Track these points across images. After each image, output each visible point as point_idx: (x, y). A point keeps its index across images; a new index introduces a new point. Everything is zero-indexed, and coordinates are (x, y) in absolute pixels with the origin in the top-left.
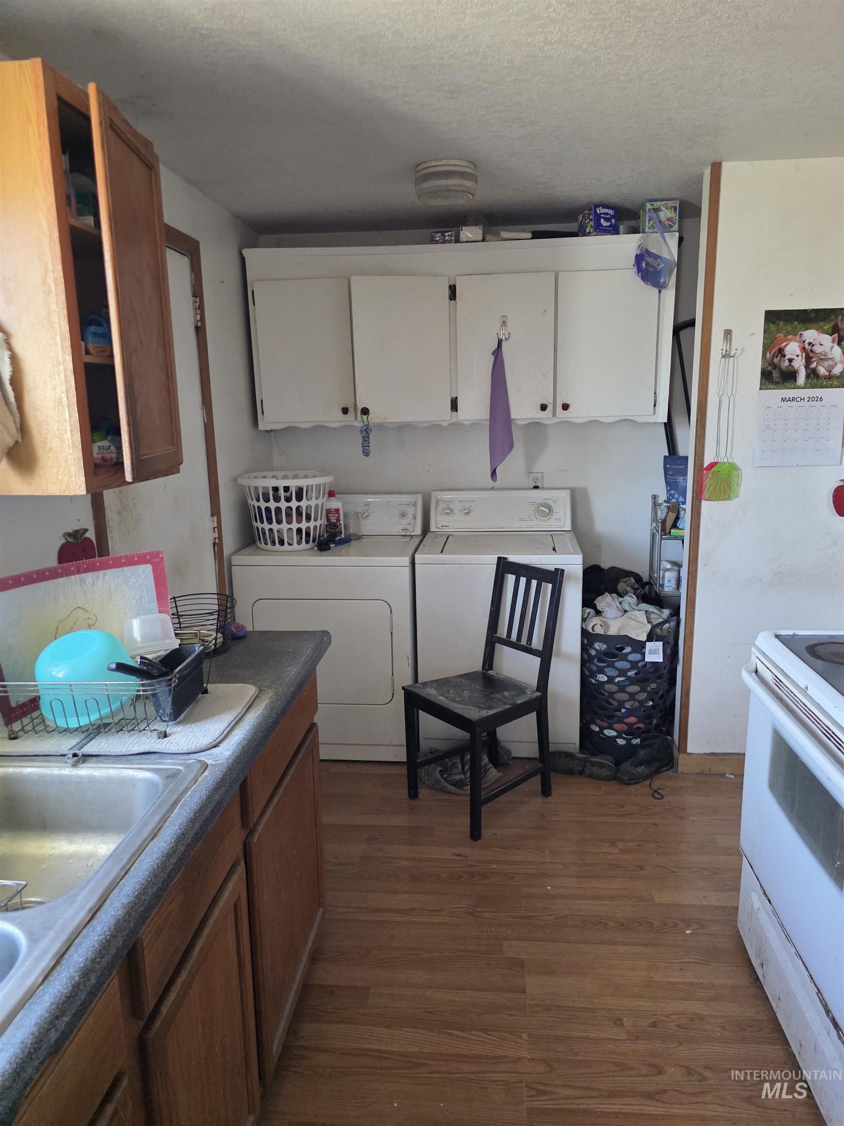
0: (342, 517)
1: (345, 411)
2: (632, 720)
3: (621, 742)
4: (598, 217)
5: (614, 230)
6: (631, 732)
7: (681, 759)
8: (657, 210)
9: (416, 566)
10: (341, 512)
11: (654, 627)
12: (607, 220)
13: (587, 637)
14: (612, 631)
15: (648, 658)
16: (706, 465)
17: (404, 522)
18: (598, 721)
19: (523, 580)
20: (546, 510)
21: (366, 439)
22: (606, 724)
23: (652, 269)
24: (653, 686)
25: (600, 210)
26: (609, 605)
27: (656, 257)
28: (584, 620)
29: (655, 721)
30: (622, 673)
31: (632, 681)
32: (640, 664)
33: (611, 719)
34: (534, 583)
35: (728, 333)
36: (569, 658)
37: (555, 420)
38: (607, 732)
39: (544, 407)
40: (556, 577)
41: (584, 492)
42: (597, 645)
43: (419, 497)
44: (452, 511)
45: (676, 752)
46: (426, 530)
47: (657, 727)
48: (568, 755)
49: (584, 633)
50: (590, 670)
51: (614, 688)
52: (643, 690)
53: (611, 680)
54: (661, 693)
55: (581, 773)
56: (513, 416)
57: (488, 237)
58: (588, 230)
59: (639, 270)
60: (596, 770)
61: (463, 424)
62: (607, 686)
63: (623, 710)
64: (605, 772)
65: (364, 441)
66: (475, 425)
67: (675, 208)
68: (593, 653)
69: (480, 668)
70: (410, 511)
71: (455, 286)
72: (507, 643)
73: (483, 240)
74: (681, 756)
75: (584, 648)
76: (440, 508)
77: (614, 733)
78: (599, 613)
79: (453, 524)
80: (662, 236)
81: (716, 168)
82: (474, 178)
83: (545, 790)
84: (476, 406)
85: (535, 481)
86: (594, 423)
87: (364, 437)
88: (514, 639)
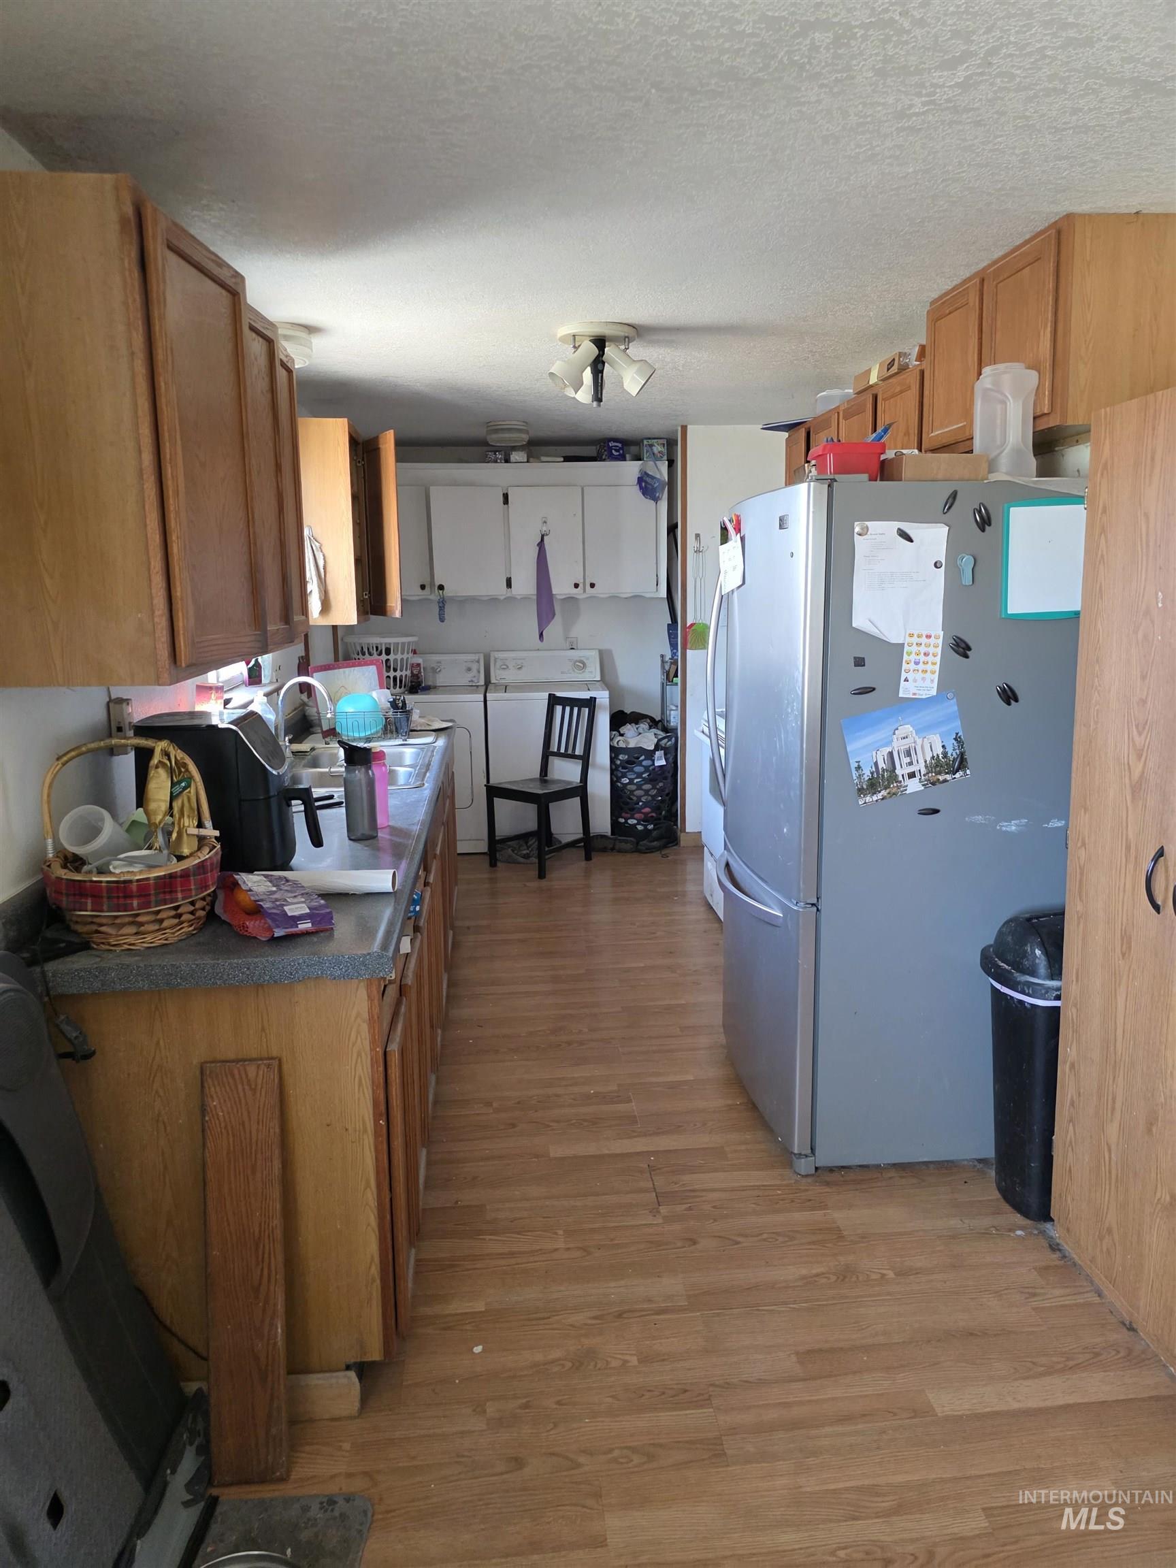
0: (422, 670)
1: (423, 587)
2: (647, 810)
3: (640, 827)
4: (610, 449)
5: (622, 458)
6: (647, 820)
7: (682, 837)
8: (651, 446)
9: (488, 702)
10: (422, 666)
11: (659, 740)
12: (616, 450)
13: (613, 749)
14: (632, 745)
15: (657, 763)
16: (688, 625)
17: (470, 676)
18: (624, 814)
19: (568, 709)
20: (582, 665)
21: (442, 609)
22: (629, 815)
23: (650, 487)
24: (661, 784)
25: (611, 444)
26: (629, 730)
27: (653, 478)
28: (611, 739)
29: (664, 813)
30: (639, 775)
31: (646, 781)
32: (651, 768)
33: (632, 810)
34: (576, 710)
35: (698, 536)
36: (602, 768)
37: (585, 596)
38: (630, 822)
39: (576, 586)
40: (591, 703)
41: (609, 652)
42: (621, 757)
43: (481, 656)
44: (508, 667)
45: (679, 833)
46: (488, 682)
47: (665, 817)
48: (603, 837)
49: (612, 748)
50: (616, 776)
51: (633, 787)
52: (654, 788)
53: (631, 781)
54: (667, 791)
55: (613, 849)
56: (554, 592)
57: (531, 460)
58: (604, 457)
59: (641, 488)
60: (623, 846)
61: (516, 598)
62: (629, 787)
63: (641, 804)
64: (629, 846)
65: (440, 610)
66: (525, 598)
67: (664, 444)
68: (618, 762)
69: (538, 776)
70: (474, 667)
71: (507, 494)
72: (558, 754)
73: (528, 462)
74: (682, 834)
75: (612, 761)
76: (498, 665)
77: (635, 822)
78: (622, 735)
79: (509, 676)
80: (655, 464)
81: (684, 429)
82: (527, 432)
83: (588, 858)
84: (525, 584)
85: (571, 643)
86: (614, 598)
87: (440, 607)
88: (562, 750)
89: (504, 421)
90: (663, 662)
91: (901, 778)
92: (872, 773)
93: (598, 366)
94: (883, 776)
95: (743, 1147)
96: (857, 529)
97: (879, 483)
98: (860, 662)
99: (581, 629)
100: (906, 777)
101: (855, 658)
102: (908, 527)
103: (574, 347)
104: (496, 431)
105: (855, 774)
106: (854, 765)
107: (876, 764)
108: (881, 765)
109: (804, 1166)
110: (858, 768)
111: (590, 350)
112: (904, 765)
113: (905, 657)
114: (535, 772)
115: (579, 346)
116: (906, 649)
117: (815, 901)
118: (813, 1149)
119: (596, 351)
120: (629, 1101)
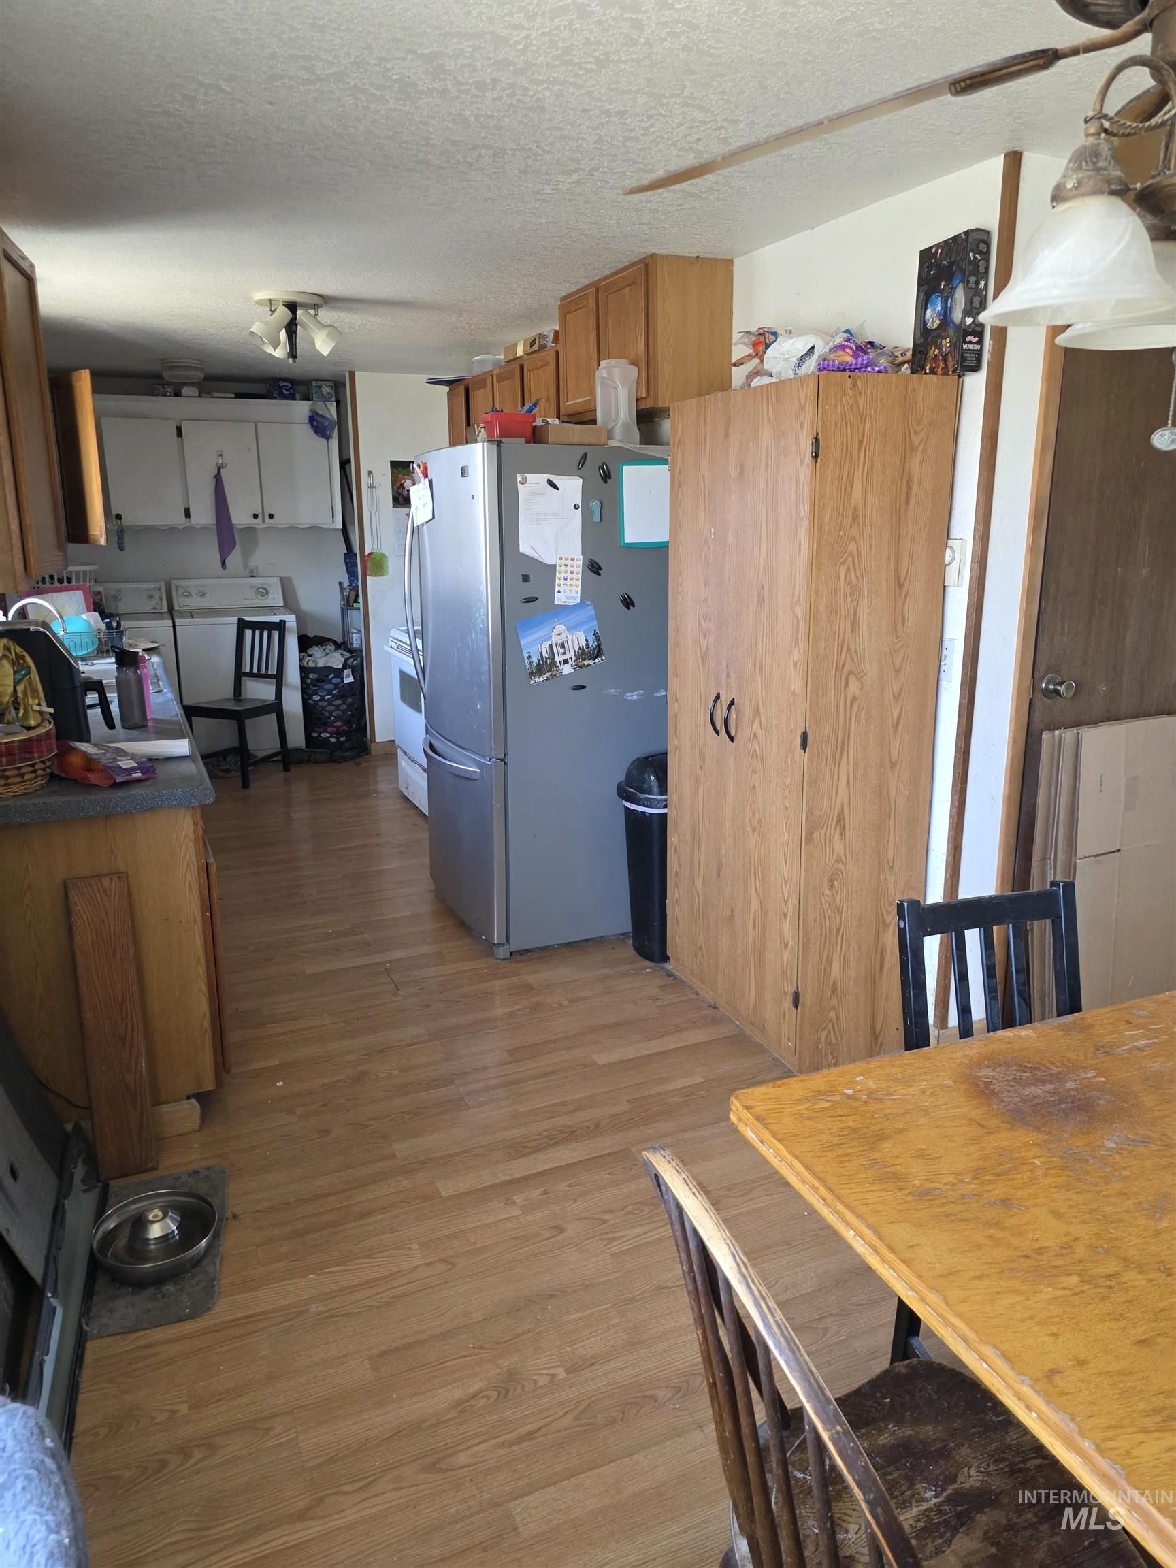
0: (103, 598)
2: (338, 724)
3: (333, 740)
4: (281, 388)
5: (292, 397)
6: (338, 733)
7: (373, 748)
8: (320, 387)
9: (177, 628)
10: (103, 593)
11: (346, 660)
12: (287, 390)
13: (304, 670)
14: (321, 664)
15: (346, 681)
16: (367, 554)
17: (153, 603)
18: (316, 729)
19: (257, 632)
20: (264, 592)
21: (121, 537)
22: (321, 730)
23: (320, 425)
24: (350, 700)
25: (281, 384)
26: (317, 651)
27: (323, 417)
28: (301, 660)
29: (354, 726)
30: (330, 692)
31: (336, 697)
32: (340, 685)
33: (325, 725)
34: (266, 634)
35: (370, 473)
36: (293, 687)
37: (264, 526)
38: (323, 735)
39: (255, 516)
40: (281, 626)
41: (289, 579)
42: (311, 676)
43: (163, 584)
44: (190, 594)
45: (369, 743)
46: (171, 610)
47: (356, 730)
48: (298, 750)
49: (302, 668)
50: (308, 694)
51: (325, 704)
52: (344, 703)
53: (322, 698)
54: (356, 706)
55: (309, 761)
56: (233, 523)
57: (203, 395)
58: (274, 395)
59: (313, 426)
60: (318, 757)
61: (195, 528)
62: (320, 703)
63: (332, 718)
64: (323, 757)
65: (119, 539)
66: (205, 528)
67: (331, 386)
68: (309, 681)
69: (232, 696)
70: (156, 594)
71: (180, 427)
72: (251, 675)
73: (200, 397)
74: (372, 745)
75: (303, 680)
76: (181, 591)
77: (328, 735)
78: (310, 656)
79: (194, 603)
80: (326, 406)
81: (352, 374)
82: (201, 370)
83: (286, 769)
84: (204, 515)
85: (251, 571)
86: (293, 528)
87: (119, 536)
88: (255, 671)
89: (180, 359)
90: (342, 589)
91: (558, 664)
92: (539, 661)
93: (291, 328)
94: (546, 662)
95: (455, 950)
96: (519, 479)
97: (532, 445)
98: (526, 579)
99: (262, 556)
100: (562, 663)
101: (523, 575)
102: (556, 479)
103: (271, 310)
104: (172, 368)
105: (527, 662)
106: (526, 655)
107: (541, 654)
108: (545, 654)
109: (502, 952)
110: (529, 657)
111: (283, 313)
112: (560, 655)
113: (558, 575)
114: (229, 691)
115: (275, 310)
116: (558, 568)
117: (502, 756)
118: (508, 941)
119: (289, 314)
120: (363, 933)
